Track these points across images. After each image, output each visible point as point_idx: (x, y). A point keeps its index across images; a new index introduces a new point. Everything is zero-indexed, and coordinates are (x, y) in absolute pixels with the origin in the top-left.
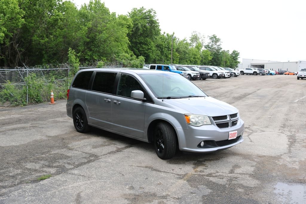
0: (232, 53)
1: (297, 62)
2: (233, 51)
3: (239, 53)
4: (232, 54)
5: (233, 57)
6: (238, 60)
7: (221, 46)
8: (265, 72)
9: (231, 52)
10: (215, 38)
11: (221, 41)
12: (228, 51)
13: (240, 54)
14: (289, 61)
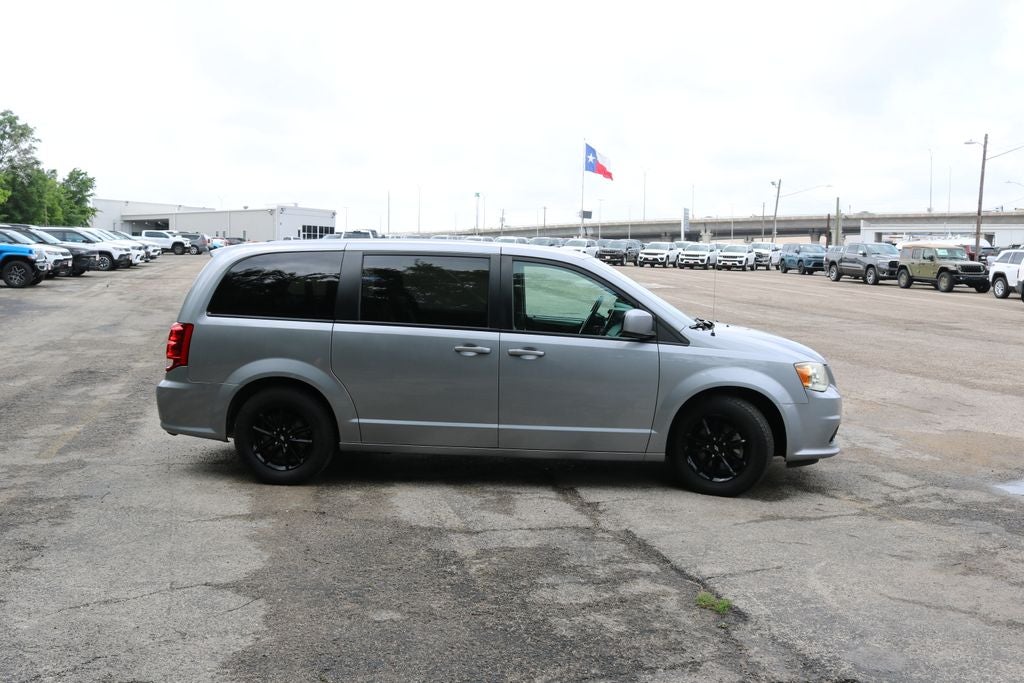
0: (67, 178)
1: (272, 212)
2: (71, 170)
3: (91, 180)
4: (67, 181)
5: (72, 192)
6: (89, 205)
7: (37, 155)
8: (205, 245)
9: (62, 176)
10: (11, 123)
11: (36, 135)
12: (54, 171)
13: (96, 183)
14: (246, 208)
